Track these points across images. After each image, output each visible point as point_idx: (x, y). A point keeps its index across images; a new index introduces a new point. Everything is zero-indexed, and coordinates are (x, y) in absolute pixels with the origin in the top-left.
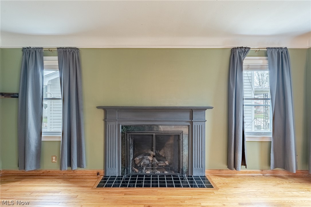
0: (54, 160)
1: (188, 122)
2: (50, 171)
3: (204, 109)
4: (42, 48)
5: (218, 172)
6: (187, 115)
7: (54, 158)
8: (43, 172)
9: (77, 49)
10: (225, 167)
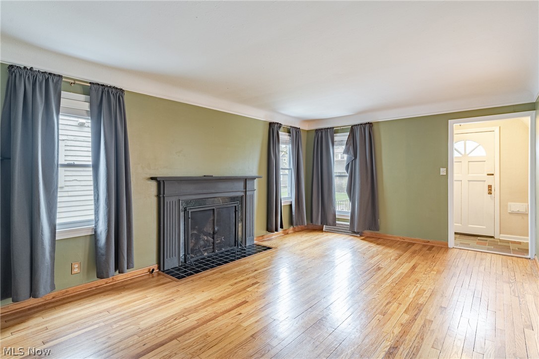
0: (76, 270)
1: (242, 191)
2: (68, 290)
3: (253, 178)
4: (60, 76)
5: (261, 238)
6: (242, 184)
7: (76, 266)
8: (54, 296)
9: (122, 91)
10: (264, 232)
